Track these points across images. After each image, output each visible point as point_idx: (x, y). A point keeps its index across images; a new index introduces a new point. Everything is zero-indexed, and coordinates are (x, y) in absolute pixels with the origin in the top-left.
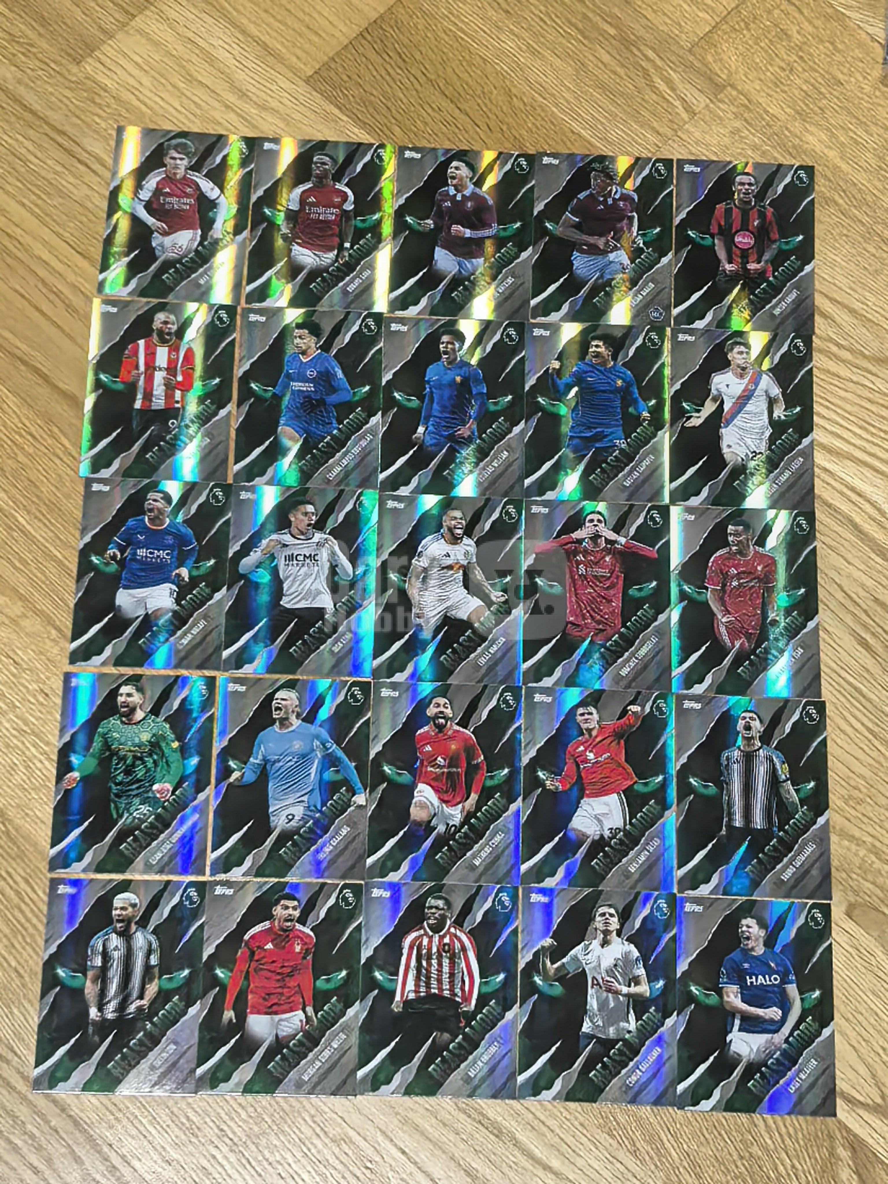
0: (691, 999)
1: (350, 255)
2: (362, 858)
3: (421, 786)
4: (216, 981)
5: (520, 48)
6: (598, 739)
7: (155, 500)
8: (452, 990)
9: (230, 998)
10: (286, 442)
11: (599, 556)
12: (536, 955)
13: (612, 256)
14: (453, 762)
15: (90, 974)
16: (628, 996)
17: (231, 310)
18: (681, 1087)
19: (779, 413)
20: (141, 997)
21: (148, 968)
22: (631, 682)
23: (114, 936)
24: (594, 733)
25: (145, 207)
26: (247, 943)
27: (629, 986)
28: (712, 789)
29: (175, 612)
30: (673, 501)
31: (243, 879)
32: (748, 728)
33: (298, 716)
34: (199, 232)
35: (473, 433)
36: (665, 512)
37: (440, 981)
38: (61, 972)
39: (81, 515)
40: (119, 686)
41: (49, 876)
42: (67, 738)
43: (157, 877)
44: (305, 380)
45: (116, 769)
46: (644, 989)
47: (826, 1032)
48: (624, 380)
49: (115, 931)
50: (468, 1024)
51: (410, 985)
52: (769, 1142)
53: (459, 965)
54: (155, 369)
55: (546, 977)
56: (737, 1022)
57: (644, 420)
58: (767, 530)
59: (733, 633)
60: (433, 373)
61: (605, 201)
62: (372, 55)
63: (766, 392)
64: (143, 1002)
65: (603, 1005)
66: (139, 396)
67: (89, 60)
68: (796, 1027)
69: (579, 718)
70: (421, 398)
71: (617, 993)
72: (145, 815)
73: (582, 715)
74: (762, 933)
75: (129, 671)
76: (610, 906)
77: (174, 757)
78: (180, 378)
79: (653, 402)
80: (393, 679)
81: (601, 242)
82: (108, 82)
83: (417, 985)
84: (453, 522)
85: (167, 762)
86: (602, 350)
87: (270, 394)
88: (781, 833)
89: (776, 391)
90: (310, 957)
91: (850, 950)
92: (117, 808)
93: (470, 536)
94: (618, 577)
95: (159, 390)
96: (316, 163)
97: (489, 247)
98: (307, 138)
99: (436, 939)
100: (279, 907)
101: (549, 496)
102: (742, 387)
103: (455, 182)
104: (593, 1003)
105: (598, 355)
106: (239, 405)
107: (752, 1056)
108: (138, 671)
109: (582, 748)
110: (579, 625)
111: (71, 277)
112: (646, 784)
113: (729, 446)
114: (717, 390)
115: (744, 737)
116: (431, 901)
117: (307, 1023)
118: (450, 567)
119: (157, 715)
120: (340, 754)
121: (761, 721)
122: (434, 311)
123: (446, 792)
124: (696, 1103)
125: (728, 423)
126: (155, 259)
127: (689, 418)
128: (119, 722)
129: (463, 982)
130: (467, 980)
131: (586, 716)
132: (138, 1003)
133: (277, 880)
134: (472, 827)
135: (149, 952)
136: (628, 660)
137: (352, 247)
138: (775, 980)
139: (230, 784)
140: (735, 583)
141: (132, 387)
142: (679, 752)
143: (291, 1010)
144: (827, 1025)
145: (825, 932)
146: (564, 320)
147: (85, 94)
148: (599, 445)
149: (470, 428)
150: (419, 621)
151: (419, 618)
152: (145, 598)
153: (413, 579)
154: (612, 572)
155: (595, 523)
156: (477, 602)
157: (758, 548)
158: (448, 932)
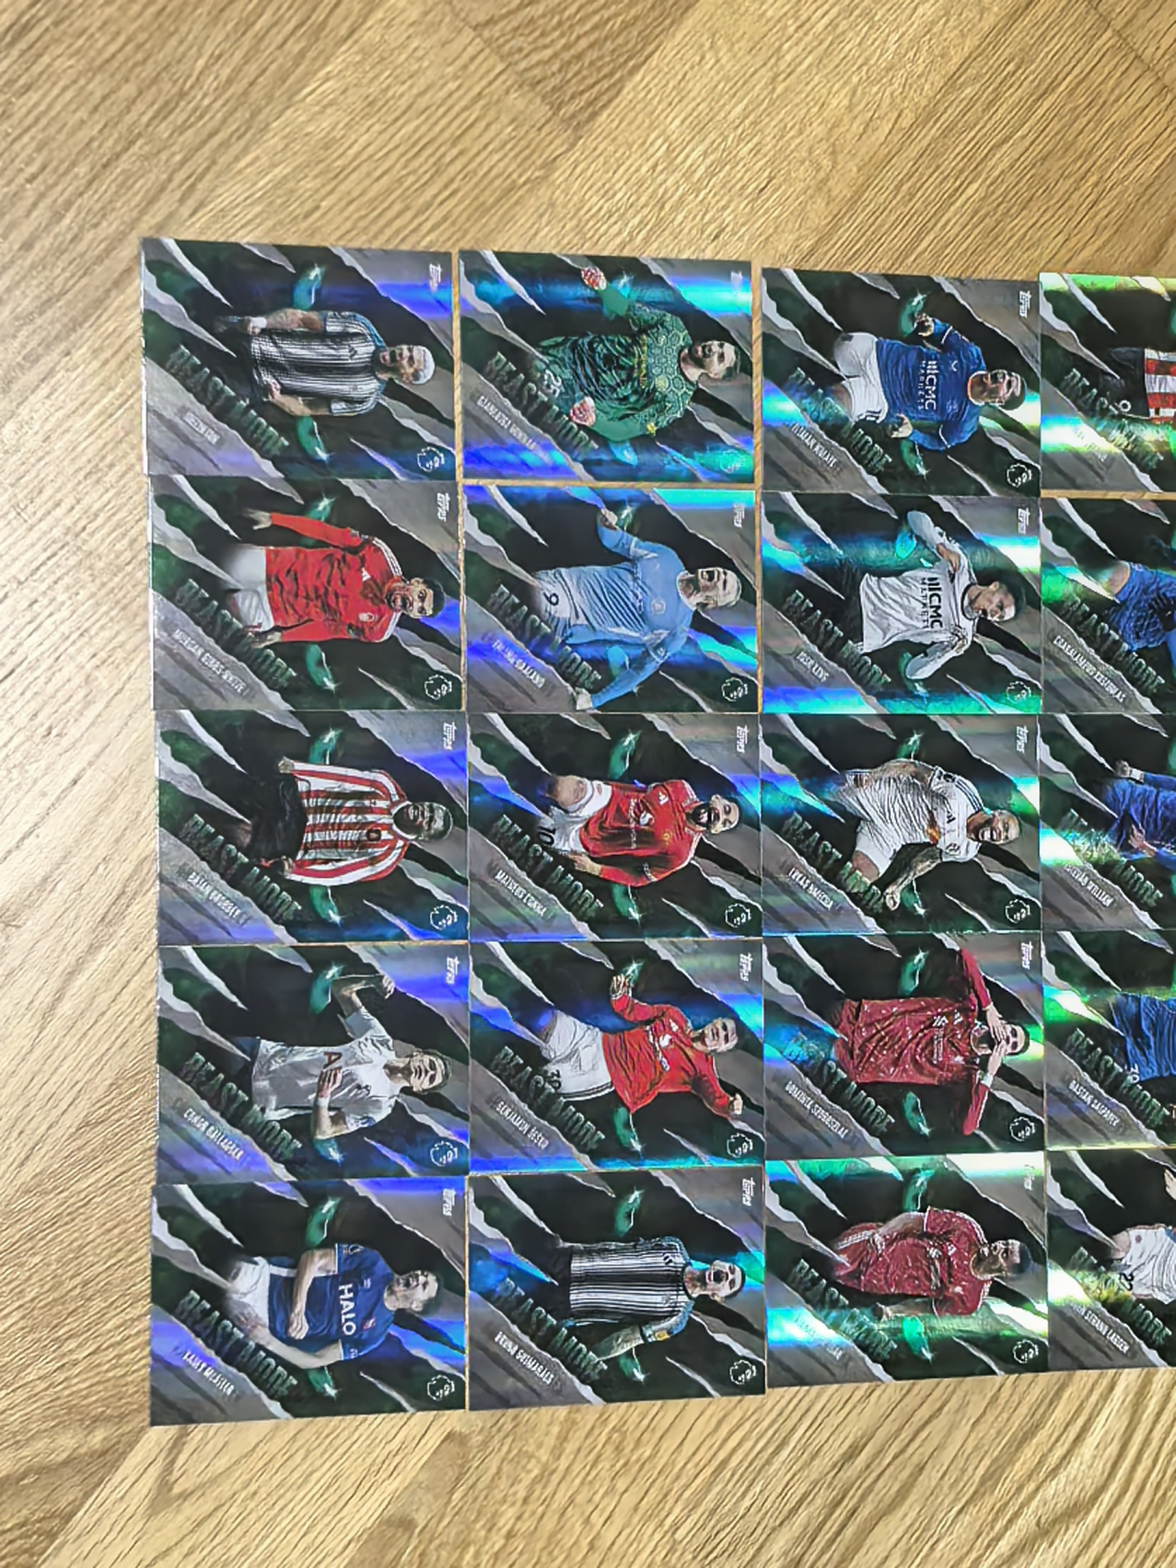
0: (317, 1199)
2: (499, 706)
3: (607, 791)
4: (312, 498)
6: (690, 1053)
7: (1009, 384)
8: (315, 845)
9: (288, 521)
10: (1106, 575)
11: (962, 1046)
12: (370, 968)
14: (647, 836)
15: (314, 315)
16: (316, 1108)
18: (185, 1190)
20: (285, 391)
21: (326, 399)
22: (778, 1099)
23: (372, 348)
24: (698, 1046)
26: (368, 542)
27: (330, 1109)
28: (624, 1225)
29: (846, 420)
30: (1051, 1157)
31: (460, 534)
32: (719, 1277)
33: (703, 606)
35: (1136, 852)
36: (1035, 1144)
37: (325, 827)
38: (316, 273)
39: (983, 275)
40: (734, 343)
41: (455, 252)
42: (655, 269)
43: (458, 408)
45: (612, 342)
46: (327, 1131)
47: (275, 1407)
49: (378, 349)
51: (318, 784)
52: (109, 1325)
53: (350, 854)
55: (337, 983)
56: (284, 1272)
58: (1016, 1299)
59: (859, 1252)
64: (277, 394)
65: (301, 1070)
66: (1163, 356)
68: (280, 1361)
69: (719, 1023)
71: (320, 1090)
72: (548, 386)
73: (725, 1028)
75: (756, 354)
76: (446, 1076)
77: (633, 427)
80: (762, 744)
83: (318, 794)
84: (1000, 826)
85: (628, 416)
90: (352, 635)
91: (397, 1441)
92: (557, 345)
93: (982, 851)
94: (932, 1075)
99: (387, 820)
100: (422, 587)
101: (1049, 970)
104: (304, 1055)
106: (1158, 503)
107: (235, 1297)
108: (758, 368)
109: (675, 1028)
110: (856, 1017)
112: (627, 1125)
113: (1139, 1239)
116: (441, 810)
117: (257, 634)
118: (933, 823)
119: (694, 399)
120: (650, 669)
121: (728, 1297)
123: (601, 828)
124: (163, 1213)
128: (682, 343)
129: (326, 862)
130: (329, 867)
131: (722, 1033)
132: (276, 387)
133: (462, 582)
134: (552, 866)
135: (349, 401)
136: (810, 1094)
139: (597, 509)
140: (933, 1253)
142: (677, 1174)
143: (275, 610)
144: (285, 1407)
145: (424, 1403)
148: (1129, 1041)
149: (1144, 847)
150: (850, 779)
151: (855, 780)
152: (865, 375)
153: (912, 769)
154: (940, 1066)
155: (1012, 1040)
156: (883, 866)
157: (987, 1288)
158: (398, 837)
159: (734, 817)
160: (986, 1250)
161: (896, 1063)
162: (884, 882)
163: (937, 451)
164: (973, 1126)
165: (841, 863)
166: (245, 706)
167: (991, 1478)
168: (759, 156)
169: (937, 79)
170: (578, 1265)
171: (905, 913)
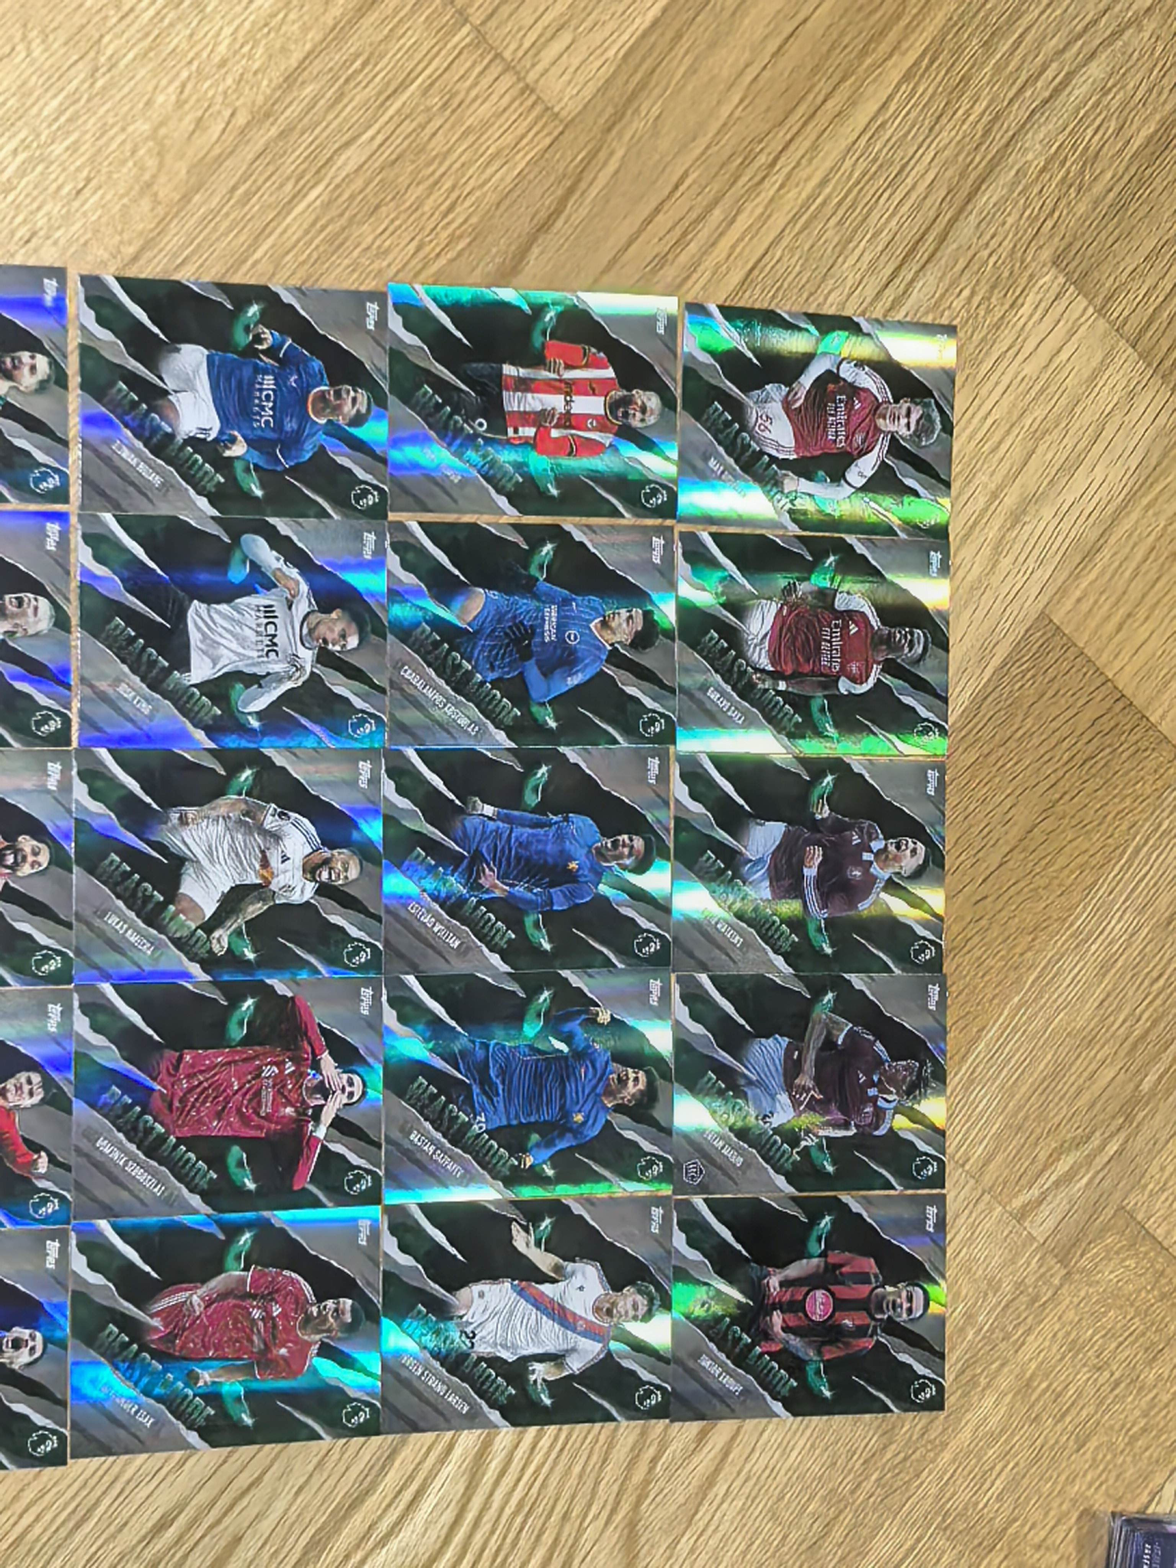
1: (766, 690)
5: (1113, 942)
7: (354, 400)
10: (459, 602)
11: (294, 1096)
13: (783, 1098)
17: (669, 509)
19: (540, 1372)
22: (87, 1156)
25: (828, 373)
29: (172, 437)
30: (389, 1210)
33: (11, 634)
34: (794, 457)
35: (487, 891)
36: (372, 1197)
39: (326, 286)
40: (46, 354)
44: (561, 628)
48: (584, 1123)
54: (567, 394)
57: (519, 1159)
58: (346, 1361)
59: (173, 1315)
60: (582, 826)
61: (873, 1085)
62: (1089, 714)
63: (573, 1350)
66: (523, 372)
67: (1061, 279)
69: (23, 1077)
70: (540, 809)
73: (29, 1082)
75: (72, 366)
78: (555, 433)
79: (550, 1172)
80: (76, 780)
81: (805, 1080)
82: (1026, 310)
84: (339, 866)
86: (631, 1089)
87: (537, 575)
89: (575, 1365)
93: (319, 892)
95: (534, 402)
96: (912, 634)
98: (951, 619)
101: (390, 1017)
102: (580, 1312)
103: (892, 848)
105: (622, 1082)
106: (517, 527)
108: (74, 382)
110: (177, 1068)
111: (709, 262)
113: (481, 1295)
114: (573, 1273)
118: (265, 863)
121: (29, 1365)
122: (682, 824)
125: (521, 1293)
127: (526, 1229)
136: (122, 1149)
137: (779, 693)
140: (256, 1314)
141: (538, 360)
146: (678, 1025)
147: (1006, 274)
148: (476, 1089)
149: (496, 886)
150: (174, 817)
151: (180, 818)
152: (194, 389)
153: (243, 806)
154: (267, 1118)
155: (348, 1089)
156: (209, 909)
157: (315, 1349)
159: (44, 858)
160: (315, 1310)
161: (219, 1116)
162: (209, 926)
163: (274, 471)
164: (304, 1181)
165: (163, 906)
167: (316, 1547)
168: (75, 156)
169: (276, 75)
171: (232, 958)
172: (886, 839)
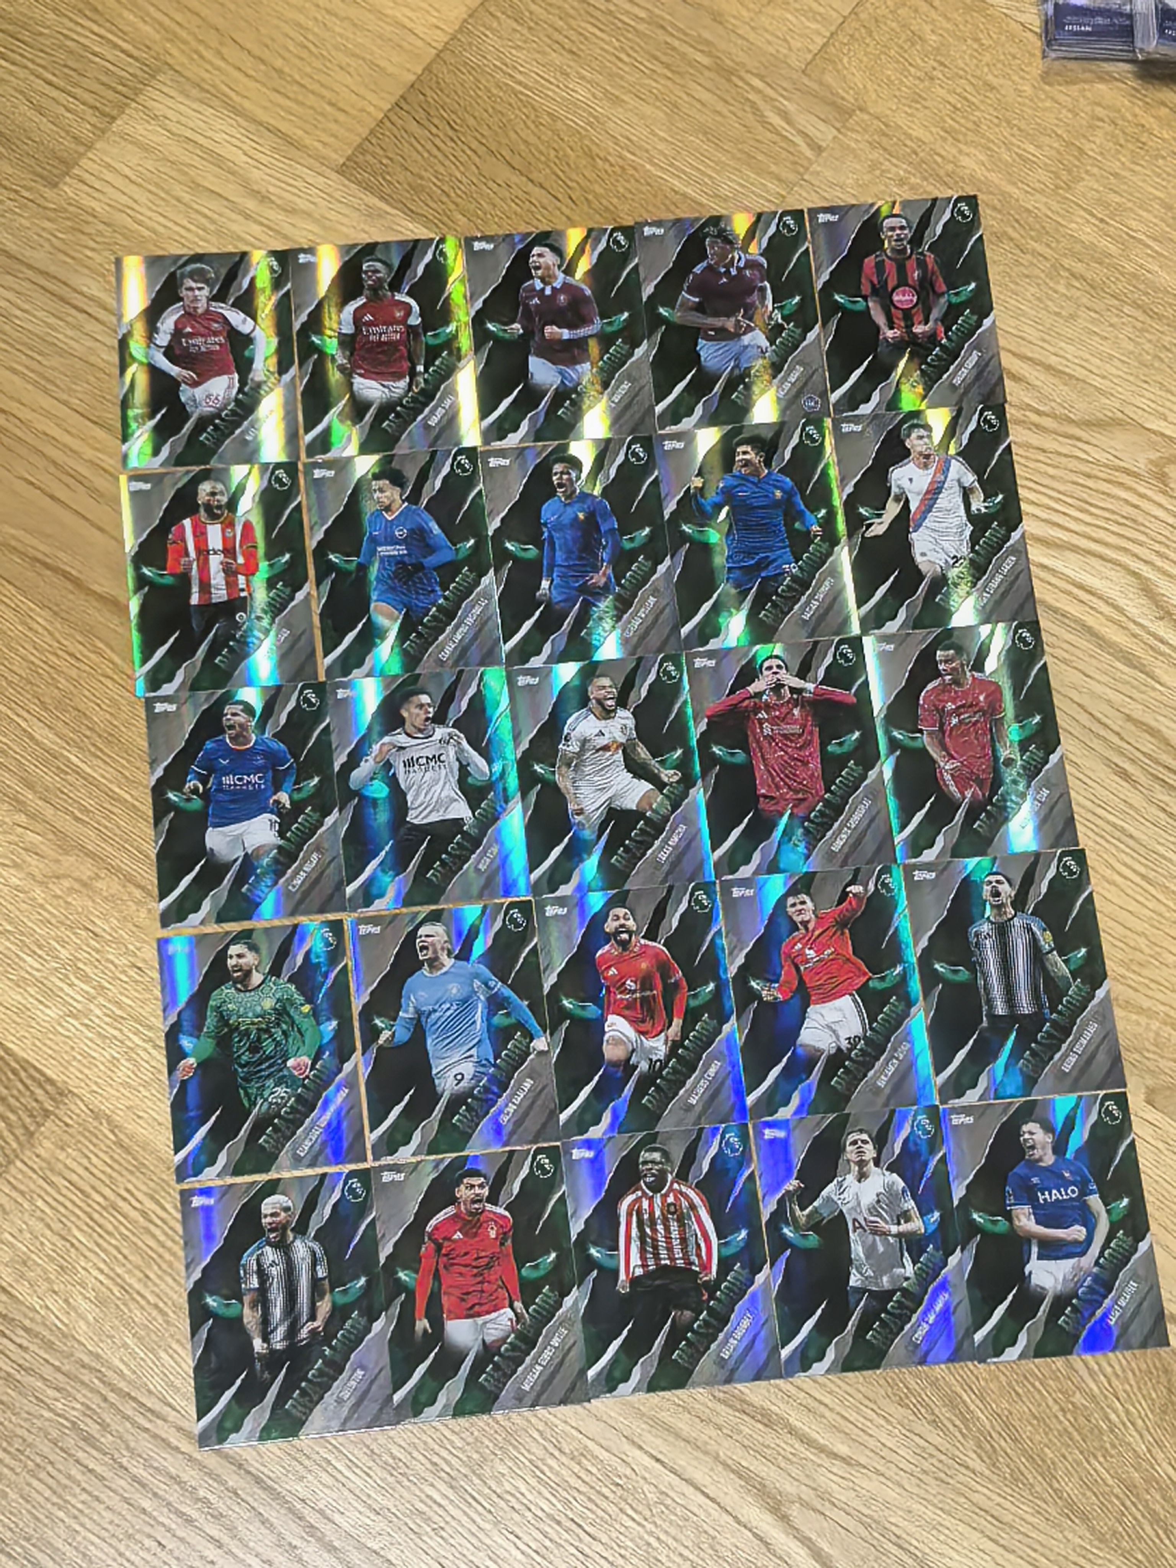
0: (974, 1229)
1: (425, 380)
2: (553, 1115)
3: (612, 1019)
4: (400, 1287)
5: (594, 95)
6: (817, 933)
7: (234, 714)
8: (686, 1258)
9: (421, 1304)
10: (381, 620)
11: (784, 710)
12: (781, 1202)
13: (746, 339)
14: (646, 983)
15: (247, 1299)
16: (899, 1235)
17: (290, 467)
18: (979, 1336)
19: (978, 504)
20: (313, 1317)
21: (315, 1284)
22: (847, 857)
23: (268, 1249)
24: (811, 926)
25: (165, 354)
26: (430, 1235)
27: (899, 1224)
28: (963, 974)
29: (280, 848)
30: (865, 630)
31: (414, 1160)
32: (996, 894)
33: (449, 954)
34: (236, 376)
35: (609, 578)
36: (856, 644)
37: (670, 1249)
38: (211, 1301)
39: (146, 744)
40: (227, 947)
41: (179, 1187)
42: (173, 1018)
43: (310, 1172)
44: (394, 541)
45: (239, 1048)
46: (916, 1225)
47: (1143, 1246)
48: (783, 489)
49: (269, 1244)
50: (712, 1297)
51: (635, 1259)
52: (1095, 1388)
53: (690, 1227)
54: (208, 553)
55: (797, 1227)
56: (1035, 1250)
57: (816, 536)
58: (984, 652)
59: (961, 781)
60: (549, 511)
61: (728, 272)
62: (414, 128)
63: (959, 481)
64: (316, 1324)
65: (870, 1251)
66: (195, 589)
67: (67, 179)
68: (1106, 1245)
69: (791, 910)
70: (539, 545)
71: (885, 1234)
72: (282, 1098)
73: (794, 905)
74: (1049, 1139)
75: (234, 927)
76: (861, 1131)
77: (307, 1024)
78: (241, 560)
79: (823, 512)
80: (557, 894)
81: (730, 324)
82: (96, 205)
83: (643, 1258)
84: (602, 692)
85: (299, 1031)
86: (751, 456)
87: (354, 564)
88: (1054, 1016)
89: (970, 478)
90: (508, 1243)
91: (1157, 1144)
92: (247, 1094)
93: (624, 706)
94: (811, 733)
95: (218, 578)
96: (366, 272)
97: (594, 347)
98: (350, 242)
99: (658, 1200)
100: (462, 1187)
101: (713, 645)
102: (929, 479)
103: (540, 273)
104: (857, 1250)
105: (747, 463)
106: (319, 583)
107: (1059, 1287)
108: (246, 925)
109: (799, 946)
110: (772, 798)
111: (89, 454)
112: (883, 979)
113: (923, 554)
114: (899, 487)
115: (992, 906)
116: (644, 1155)
117: (518, 1322)
118: (606, 748)
119: (279, 976)
120: (507, 992)
121: (1011, 885)
122: (538, 435)
123: (643, 1021)
124: (999, 1353)
125: (918, 525)
126: (187, 417)
127: (869, 526)
128: (233, 990)
129: (698, 1246)
130: (703, 1245)
131: (799, 907)
132: (311, 1325)
133: (454, 1155)
134: (680, 1058)
135: (314, 1263)
136: (840, 830)
137: (426, 370)
138: (1072, 1192)
139: (380, 1048)
140: (954, 721)
141: (184, 579)
142: (917, 935)
143: (496, 1309)
144: (1143, 1238)
145: (1124, 1126)
146: (698, 425)
147: (69, 223)
148: (764, 574)
149: (604, 574)
150: (578, 818)
151: (578, 814)
152: (241, 835)
153: (563, 769)
154: (803, 727)
155: (775, 669)
156: (646, 786)
157: (976, 674)
158: (671, 1189)
159: (621, 911)
160: (948, 678)
161: (805, 764)
164: (849, 696)
165: (648, 821)
166: (579, 1326)
167: (1128, 659)
168: (68, 941)
170: (1000, 1009)
171: (683, 765)
172: (532, 278)
